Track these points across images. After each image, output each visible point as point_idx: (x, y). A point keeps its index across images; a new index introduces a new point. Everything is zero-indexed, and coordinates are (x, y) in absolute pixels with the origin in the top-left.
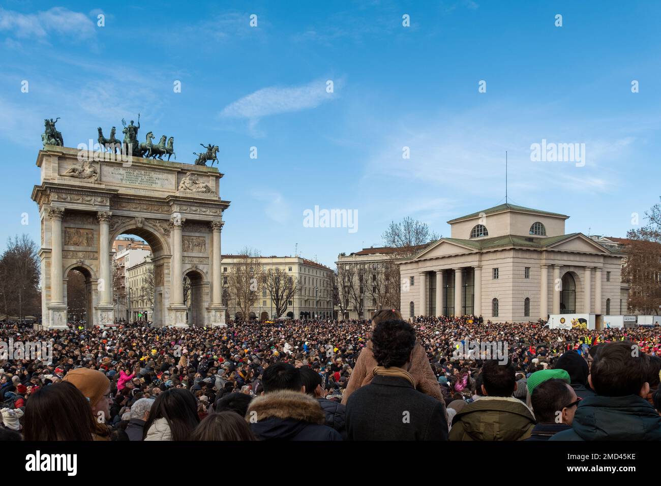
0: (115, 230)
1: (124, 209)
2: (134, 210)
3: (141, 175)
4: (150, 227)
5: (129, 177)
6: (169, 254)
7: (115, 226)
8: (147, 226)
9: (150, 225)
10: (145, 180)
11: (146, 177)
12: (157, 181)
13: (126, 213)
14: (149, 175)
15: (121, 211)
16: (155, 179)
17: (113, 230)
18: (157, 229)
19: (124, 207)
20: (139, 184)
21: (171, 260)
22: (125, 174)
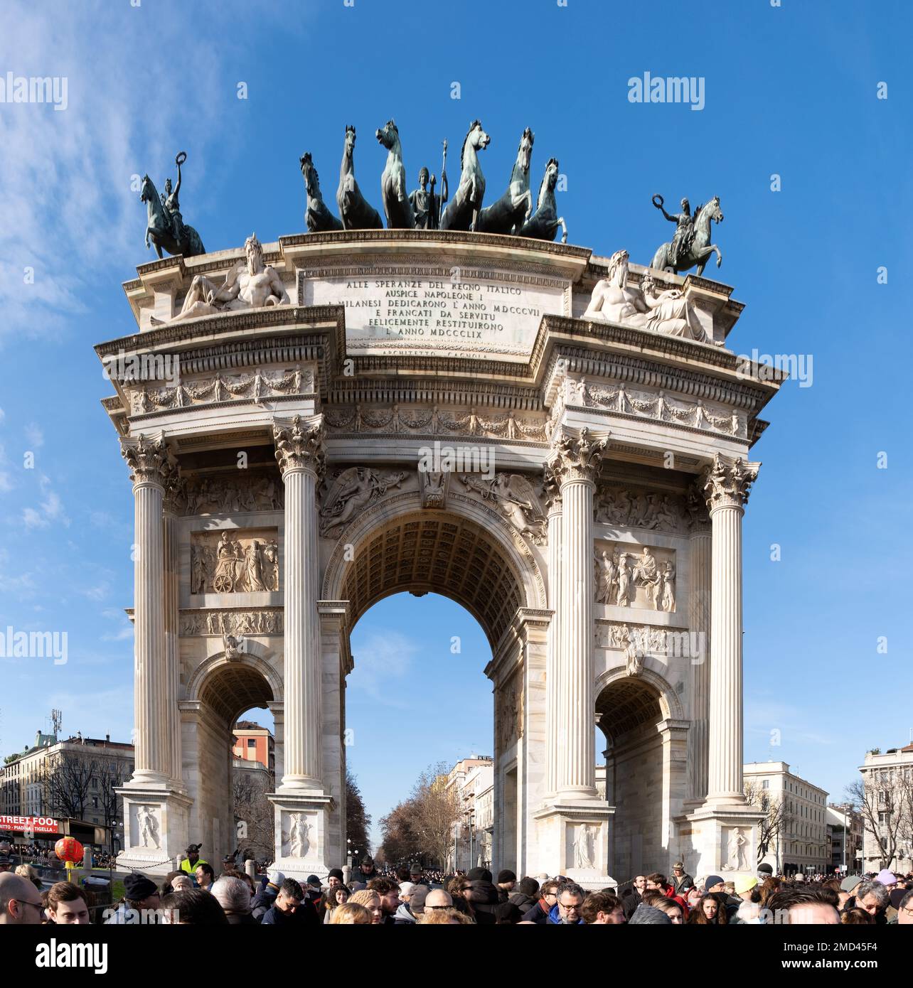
0: (349, 522)
1: (379, 431)
2: (413, 432)
3: (440, 299)
4: (474, 503)
5: (398, 309)
6: (542, 606)
7: (349, 508)
8: (462, 498)
9: (473, 496)
10: (456, 317)
11: (461, 303)
12: (500, 319)
13: (385, 449)
14: (470, 297)
15: (367, 442)
16: (490, 311)
17: (341, 524)
18: (499, 512)
19: (377, 426)
20: (434, 333)
21: (548, 635)
22: (385, 301)
